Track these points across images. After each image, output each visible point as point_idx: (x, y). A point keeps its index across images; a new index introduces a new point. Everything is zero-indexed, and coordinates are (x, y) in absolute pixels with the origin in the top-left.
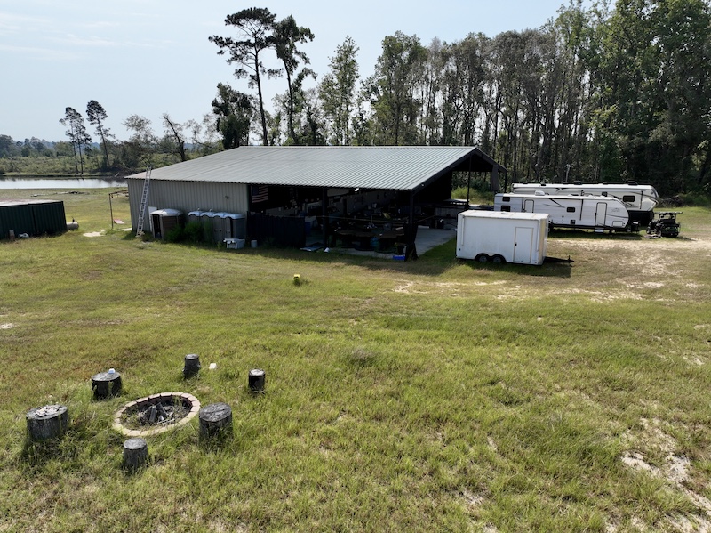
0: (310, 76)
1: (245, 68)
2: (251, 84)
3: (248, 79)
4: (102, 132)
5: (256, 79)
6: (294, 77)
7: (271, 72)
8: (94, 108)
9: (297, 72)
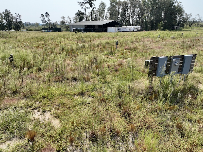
0: (95, 8)
1: (83, 7)
2: (84, 10)
3: (84, 9)
4: (49, 20)
5: (85, 9)
6: (92, 9)
7: (88, 8)
8: (47, 14)
9: (92, 7)
